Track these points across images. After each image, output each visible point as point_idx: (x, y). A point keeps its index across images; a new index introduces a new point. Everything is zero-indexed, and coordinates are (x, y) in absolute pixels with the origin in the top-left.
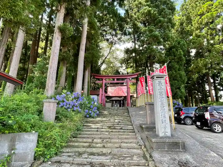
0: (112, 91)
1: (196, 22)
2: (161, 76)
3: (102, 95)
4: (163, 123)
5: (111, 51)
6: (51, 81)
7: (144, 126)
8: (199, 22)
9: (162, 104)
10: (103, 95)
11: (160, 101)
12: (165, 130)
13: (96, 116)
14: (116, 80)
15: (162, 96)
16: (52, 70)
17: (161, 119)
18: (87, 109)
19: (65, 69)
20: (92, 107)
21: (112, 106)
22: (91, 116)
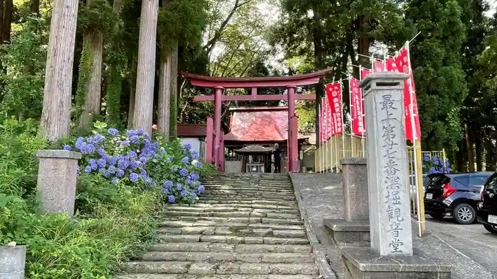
0: (242, 126)
2: (391, 81)
3: (214, 136)
4: (391, 217)
5: (239, 3)
7: (335, 226)
9: (391, 163)
10: (217, 139)
11: (385, 153)
12: (397, 236)
13: (198, 198)
14: (254, 91)
15: (391, 139)
16: (59, 59)
17: (387, 205)
18: (169, 179)
19: (100, 57)
20: (184, 171)
21: (244, 170)
22: (182, 198)
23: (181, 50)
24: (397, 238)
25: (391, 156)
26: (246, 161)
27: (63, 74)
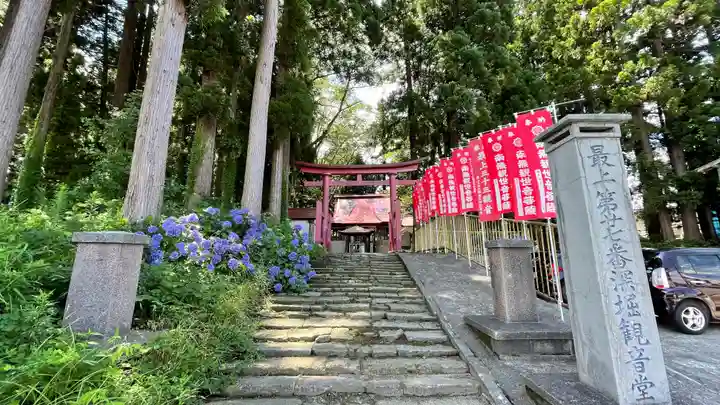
1: (570, 26)
3: (323, 218)
4: (628, 338)
5: (343, 107)
6: (146, 165)
7: (496, 333)
8: (579, 26)
9: (616, 248)
10: (325, 221)
11: (605, 233)
12: (642, 371)
13: (308, 286)
14: (359, 177)
15: (612, 212)
16: (151, 128)
17: (619, 318)
18: (276, 264)
19: (213, 140)
20: (293, 256)
21: (347, 250)
22: (290, 286)
23: (293, 141)
24: (644, 375)
25: (615, 237)
26: (349, 241)
27: (156, 144)
